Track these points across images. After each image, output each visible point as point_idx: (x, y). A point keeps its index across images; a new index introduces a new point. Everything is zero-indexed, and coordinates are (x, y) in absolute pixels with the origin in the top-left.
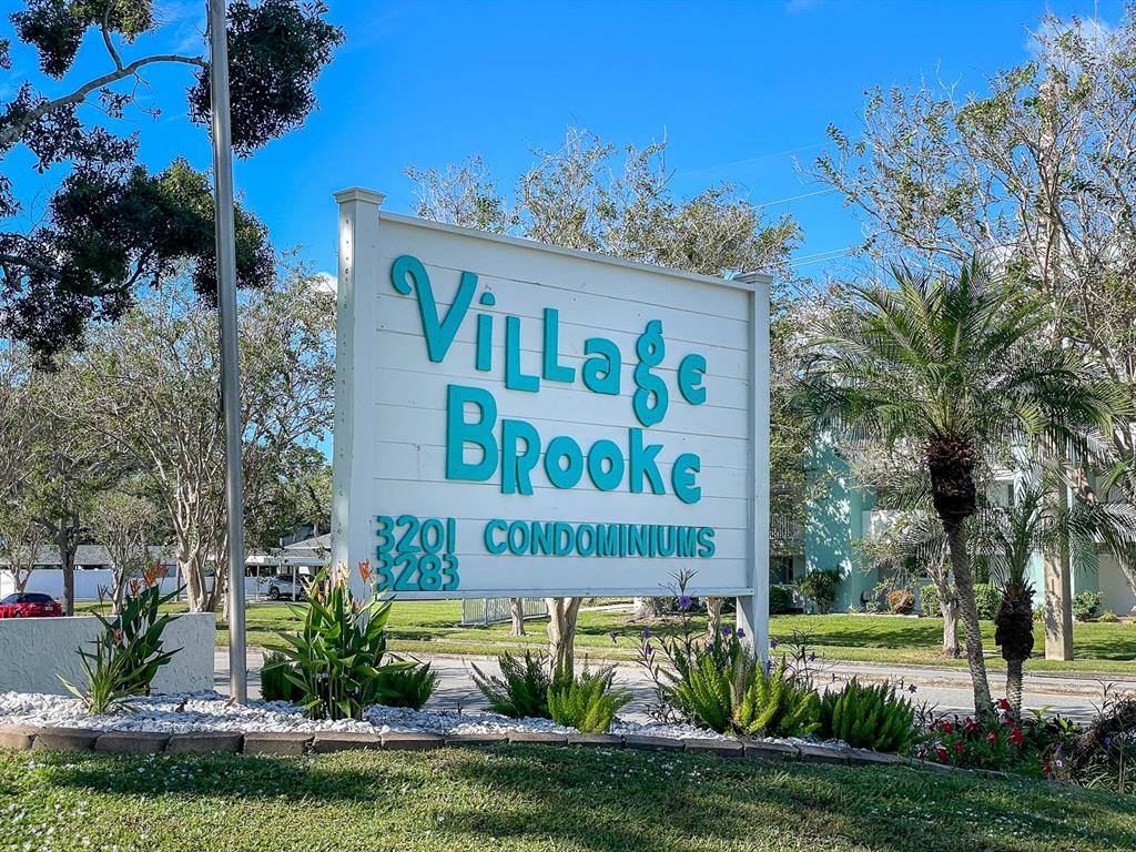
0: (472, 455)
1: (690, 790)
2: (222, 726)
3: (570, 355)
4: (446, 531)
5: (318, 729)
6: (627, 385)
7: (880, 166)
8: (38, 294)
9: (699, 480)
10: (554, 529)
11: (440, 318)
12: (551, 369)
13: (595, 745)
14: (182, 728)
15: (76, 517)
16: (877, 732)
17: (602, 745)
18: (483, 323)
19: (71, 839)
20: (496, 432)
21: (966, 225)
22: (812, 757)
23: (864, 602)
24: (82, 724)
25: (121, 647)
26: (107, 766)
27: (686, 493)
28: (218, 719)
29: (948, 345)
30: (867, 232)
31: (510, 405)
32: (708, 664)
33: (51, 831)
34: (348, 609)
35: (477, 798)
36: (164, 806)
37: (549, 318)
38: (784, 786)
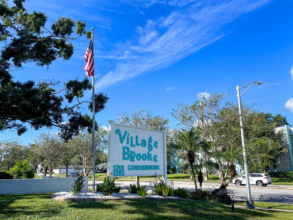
0: (126, 156)
1: (157, 205)
2: (92, 197)
3: (140, 142)
4: (123, 167)
5: (105, 197)
6: (147, 146)
7: (179, 113)
8: (66, 132)
9: (157, 159)
10: (137, 166)
11: (122, 137)
12: (137, 144)
13: (144, 199)
14: (86, 197)
15: (68, 161)
16: (182, 195)
17: (145, 199)
18: (128, 138)
19: (72, 216)
20: (130, 153)
21: (191, 122)
22: (174, 200)
23: (179, 172)
24: (72, 197)
25: (77, 184)
26: (76, 204)
27: (156, 161)
28: (91, 196)
29: (190, 139)
30: (178, 122)
31: (131, 149)
32: (159, 186)
33: (69, 214)
34: (109, 179)
35: (128, 208)
36: (84, 210)
37: (137, 137)
38: (170, 204)
